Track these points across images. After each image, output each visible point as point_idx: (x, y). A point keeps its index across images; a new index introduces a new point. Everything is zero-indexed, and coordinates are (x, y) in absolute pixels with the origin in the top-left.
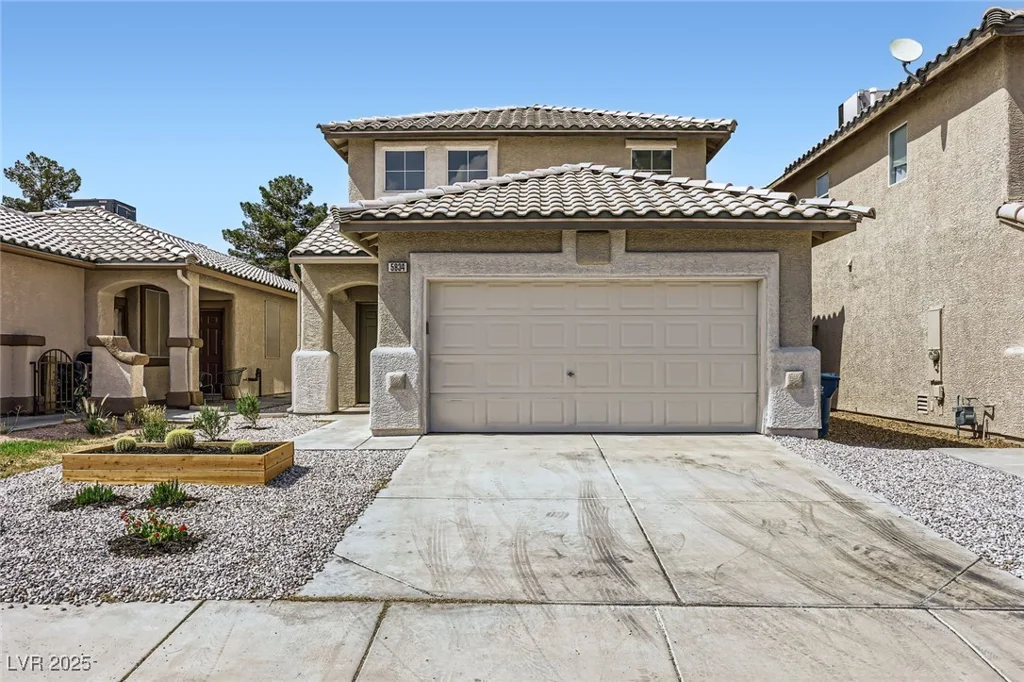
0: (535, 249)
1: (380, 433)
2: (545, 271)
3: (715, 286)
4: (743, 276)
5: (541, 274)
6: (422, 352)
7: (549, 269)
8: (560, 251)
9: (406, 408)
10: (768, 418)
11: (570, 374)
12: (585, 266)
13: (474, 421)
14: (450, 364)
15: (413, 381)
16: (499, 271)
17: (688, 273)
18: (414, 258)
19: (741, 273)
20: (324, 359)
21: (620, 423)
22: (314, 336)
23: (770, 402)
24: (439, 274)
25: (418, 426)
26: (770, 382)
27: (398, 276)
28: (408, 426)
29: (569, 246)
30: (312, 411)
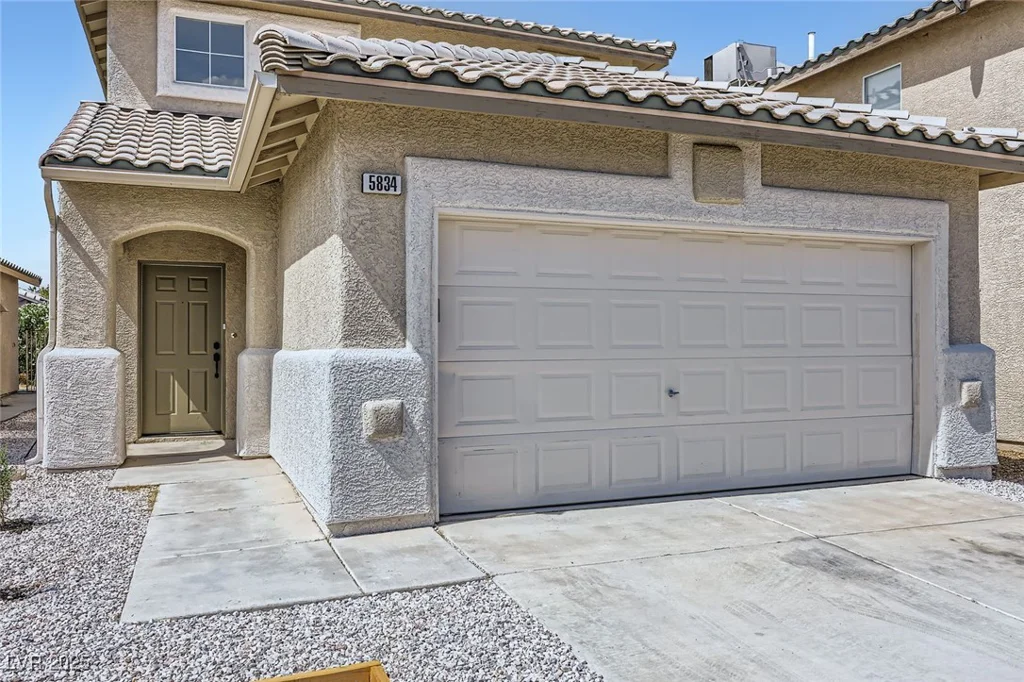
0: (626, 169)
1: (347, 530)
2: (644, 210)
3: (864, 249)
4: (909, 235)
5: (638, 215)
6: (431, 357)
7: (650, 206)
8: (665, 175)
9: (403, 474)
10: (938, 451)
11: (672, 393)
12: (706, 206)
13: (515, 485)
14: (471, 379)
15: (417, 417)
16: (571, 204)
17: (844, 226)
18: (414, 168)
19: (907, 231)
20: (108, 363)
21: (742, 474)
22: (86, 321)
23: (942, 429)
24: (463, 204)
25: (426, 509)
26: (941, 399)
27: (381, 203)
28: (409, 510)
29: (681, 168)
30: (83, 464)
